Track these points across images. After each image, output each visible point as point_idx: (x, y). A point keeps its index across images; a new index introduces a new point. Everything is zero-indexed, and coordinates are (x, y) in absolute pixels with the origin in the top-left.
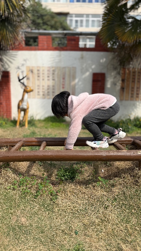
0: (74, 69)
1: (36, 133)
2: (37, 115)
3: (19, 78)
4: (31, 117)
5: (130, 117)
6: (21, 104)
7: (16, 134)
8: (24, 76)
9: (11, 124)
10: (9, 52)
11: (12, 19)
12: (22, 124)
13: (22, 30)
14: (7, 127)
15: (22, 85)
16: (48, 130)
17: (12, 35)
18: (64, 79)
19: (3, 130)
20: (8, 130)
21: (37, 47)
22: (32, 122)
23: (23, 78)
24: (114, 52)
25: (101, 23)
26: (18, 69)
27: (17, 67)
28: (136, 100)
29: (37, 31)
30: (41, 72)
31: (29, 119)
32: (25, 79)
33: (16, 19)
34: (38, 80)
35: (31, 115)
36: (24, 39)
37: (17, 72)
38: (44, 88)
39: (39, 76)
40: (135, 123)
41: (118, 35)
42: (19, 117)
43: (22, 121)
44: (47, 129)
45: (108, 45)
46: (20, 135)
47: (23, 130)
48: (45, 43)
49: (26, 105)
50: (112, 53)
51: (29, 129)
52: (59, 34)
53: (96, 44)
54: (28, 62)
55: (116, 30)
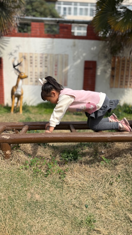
0: (67, 56)
1: (31, 119)
2: (30, 101)
3: (14, 64)
4: (25, 103)
5: (120, 104)
6: (15, 90)
7: (12, 120)
9: (6, 110)
10: (3, 38)
11: (7, 5)
12: (16, 110)
13: (16, 16)
14: (2, 113)
16: (43, 116)
17: (6, 20)
18: (56, 66)
20: (3, 115)
21: (29, 33)
22: (25, 108)
23: (18, 64)
24: (105, 40)
25: (95, 12)
26: (11, 56)
27: (10, 53)
28: (125, 88)
29: (30, 17)
30: (34, 59)
33: (11, 5)
34: (31, 66)
36: (19, 25)
37: (10, 58)
38: (37, 74)
39: (31, 63)
40: (124, 109)
41: (111, 24)
44: (41, 115)
45: (99, 34)
46: (16, 120)
47: (18, 115)
48: (38, 30)
49: (20, 92)
50: (104, 42)
51: (24, 115)
52: (52, 21)
53: (88, 33)
54: (20, 48)
55: (109, 19)
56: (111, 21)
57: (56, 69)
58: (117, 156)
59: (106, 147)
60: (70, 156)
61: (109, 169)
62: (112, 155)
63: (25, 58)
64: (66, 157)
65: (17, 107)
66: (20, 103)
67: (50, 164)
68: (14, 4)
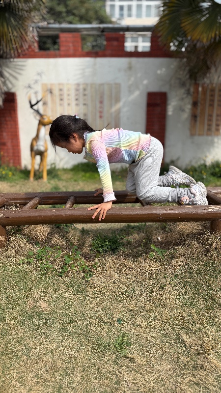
0: (118, 86)
1: (60, 189)
2: (60, 161)
3: (30, 102)
4: (52, 165)
5: (205, 161)
8: (39, 99)
9: (22, 175)
10: (14, 62)
11: (17, 7)
12: (38, 176)
13: (33, 25)
14: (15, 180)
15: (35, 114)
16: (78, 184)
17: (17, 32)
18: (101, 102)
19: (9, 184)
20: (17, 184)
21: (57, 52)
22: (53, 173)
23: (38, 102)
24: (180, 57)
26: (29, 89)
27: (27, 85)
28: (214, 135)
29: (57, 26)
30: (65, 92)
31: (49, 167)
32: (40, 104)
33: (22, 6)
34: (61, 105)
35: (52, 162)
36: (37, 39)
37: (27, 93)
39: (61, 100)
40: (212, 170)
41: (186, 29)
42: (33, 165)
43: (38, 170)
44: (76, 183)
45: (170, 47)
47: (39, 184)
48: (71, 45)
49: (43, 146)
50: (178, 60)
51: (49, 183)
52: (93, 29)
53: (152, 46)
54: (43, 76)
55: (183, 21)
56: (186, 24)
57: (101, 107)
58: (177, 245)
59: (165, 231)
60: (106, 245)
61: (161, 265)
63: (51, 92)
64: (100, 247)
67: (69, 257)
68: (28, 5)
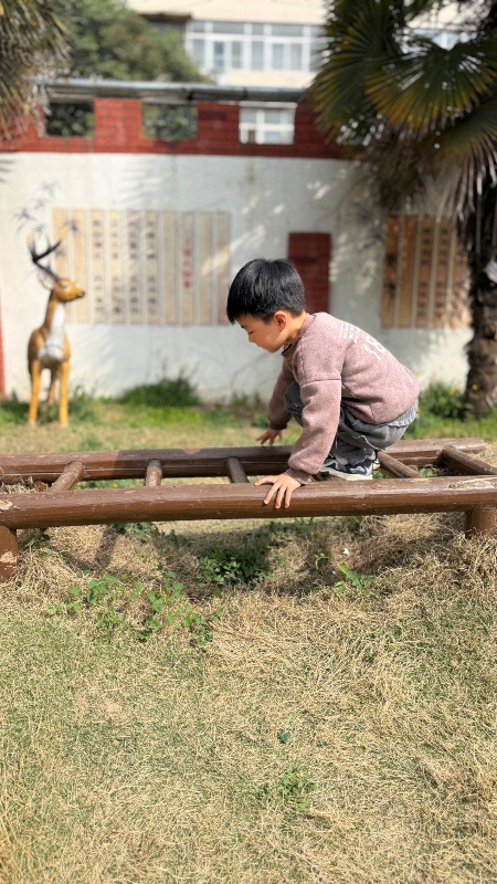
2: (96, 381)
3: (33, 250)
12: (47, 416)
18: (188, 252)
22: (80, 407)
23: (49, 251)
24: (359, 159)
26: (24, 220)
27: (21, 212)
28: (435, 326)
30: (107, 228)
34: (97, 256)
35: (78, 383)
37: (20, 228)
38: (119, 284)
40: (433, 401)
41: (375, 101)
42: (34, 392)
44: (137, 430)
45: (341, 134)
47: (52, 434)
48: (120, 125)
49: (59, 347)
50: (355, 164)
51: (74, 431)
52: (168, 92)
53: (297, 133)
54: (57, 193)
55: (369, 83)
56: (375, 89)
57: (186, 263)
58: (393, 564)
59: (356, 535)
60: (233, 568)
61: (362, 610)
62: (376, 561)
63: (74, 228)
64: (218, 574)
65: (51, 402)
66: (60, 391)
67: (158, 597)
68: (29, 36)
